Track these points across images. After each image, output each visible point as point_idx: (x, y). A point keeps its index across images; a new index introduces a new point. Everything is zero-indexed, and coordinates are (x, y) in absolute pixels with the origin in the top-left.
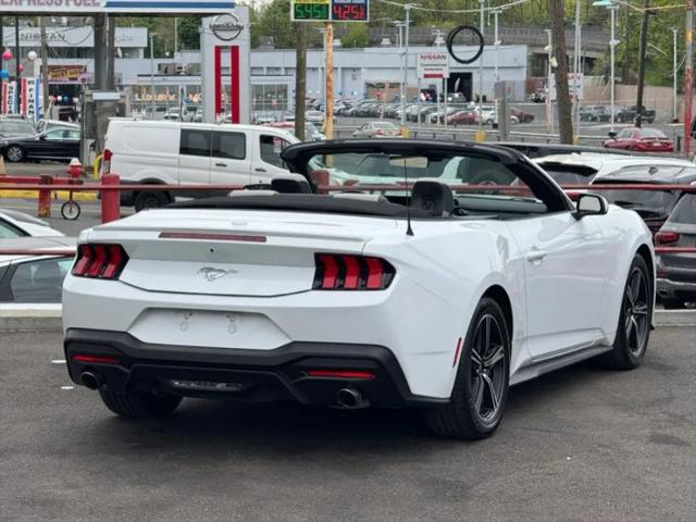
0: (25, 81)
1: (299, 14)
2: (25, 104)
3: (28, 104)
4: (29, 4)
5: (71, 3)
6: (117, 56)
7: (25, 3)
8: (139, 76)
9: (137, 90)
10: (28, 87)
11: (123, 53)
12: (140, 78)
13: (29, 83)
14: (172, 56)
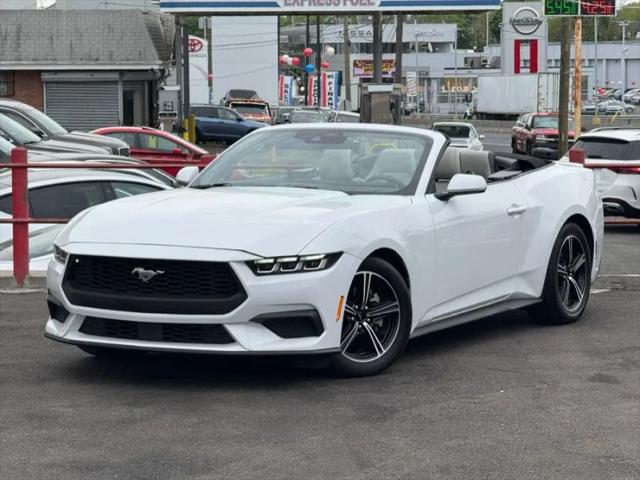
0: (325, 75)
1: (550, 10)
2: (324, 97)
3: (328, 97)
4: (310, 4)
5: (348, 3)
6: (428, 51)
7: (306, 3)
8: (446, 69)
9: (443, 81)
10: (328, 80)
11: (434, 48)
12: (447, 71)
13: (329, 77)
14: (480, 49)
